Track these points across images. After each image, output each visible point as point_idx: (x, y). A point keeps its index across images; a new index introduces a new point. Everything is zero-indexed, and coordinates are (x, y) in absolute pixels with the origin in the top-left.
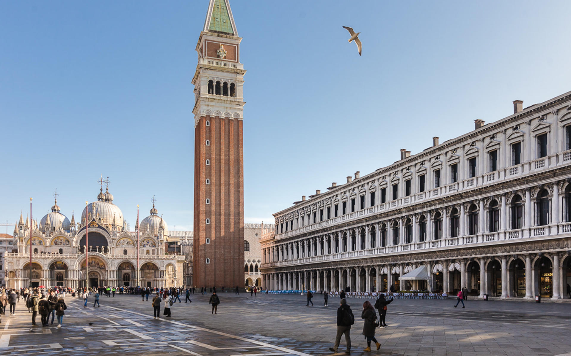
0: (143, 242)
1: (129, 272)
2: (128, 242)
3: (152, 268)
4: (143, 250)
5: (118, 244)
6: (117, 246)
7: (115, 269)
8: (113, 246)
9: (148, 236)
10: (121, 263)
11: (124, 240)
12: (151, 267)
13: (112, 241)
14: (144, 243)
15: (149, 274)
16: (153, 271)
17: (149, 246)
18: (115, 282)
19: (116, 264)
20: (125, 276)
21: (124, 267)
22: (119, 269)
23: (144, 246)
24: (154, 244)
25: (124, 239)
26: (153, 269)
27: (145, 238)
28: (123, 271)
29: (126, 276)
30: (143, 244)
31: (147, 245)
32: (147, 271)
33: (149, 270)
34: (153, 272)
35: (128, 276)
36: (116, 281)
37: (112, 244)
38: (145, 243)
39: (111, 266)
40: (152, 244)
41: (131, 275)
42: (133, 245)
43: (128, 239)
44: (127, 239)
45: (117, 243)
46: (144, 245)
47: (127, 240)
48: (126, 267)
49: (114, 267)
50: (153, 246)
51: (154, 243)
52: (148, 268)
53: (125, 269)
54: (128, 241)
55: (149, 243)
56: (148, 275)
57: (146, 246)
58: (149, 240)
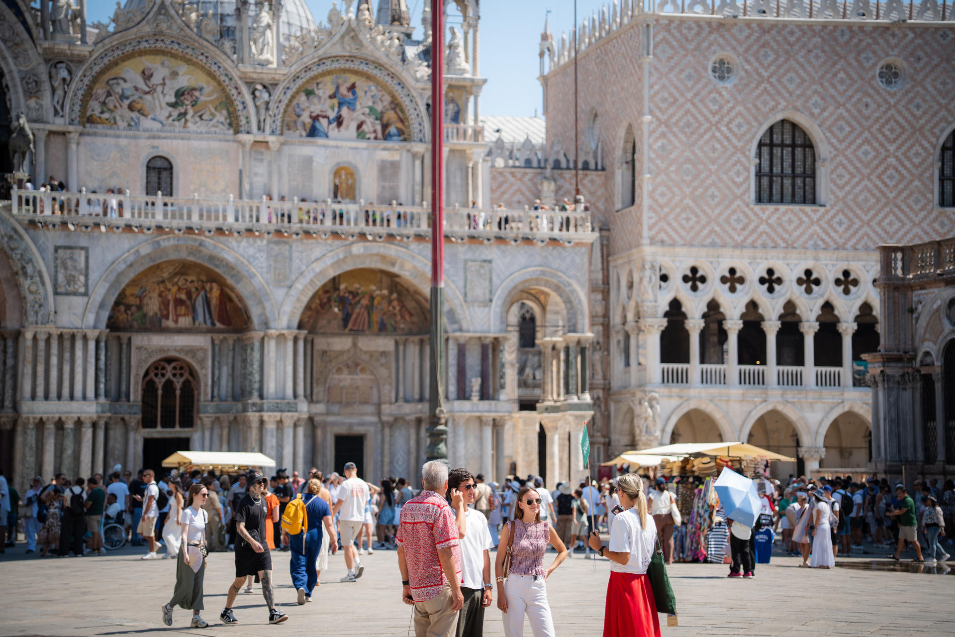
0: (303, 98)
1: (192, 351)
2: (180, 94)
3: (376, 317)
4: (309, 160)
5: (95, 107)
6: (90, 120)
7: (91, 318)
8: (59, 124)
9: (348, 48)
10: (141, 269)
11: (147, 76)
12: (370, 308)
13: (43, 71)
14: (316, 109)
15: (354, 366)
16: (385, 343)
17: (350, 129)
18: (88, 433)
19: (93, 276)
20: (160, 383)
21: (153, 306)
22: (113, 325)
23: (313, 132)
24: (391, 115)
25: (147, 62)
26: (383, 329)
27: (321, 61)
28: (139, 340)
29: (169, 385)
30: (306, 118)
31: (339, 121)
32: (342, 344)
33: (356, 332)
34: (384, 354)
35: (178, 384)
36: (94, 425)
37: (47, 101)
38: (322, 105)
39: (56, 293)
40: (380, 117)
41: (205, 375)
42: (221, 116)
43: (183, 68)
44: (173, 62)
45: (88, 94)
46: (315, 118)
47: (174, 74)
48: (165, 304)
49: (79, 301)
50: (386, 137)
51: (396, 105)
52: (346, 320)
53: (155, 326)
54: (183, 81)
55: (351, 106)
56: (346, 379)
57: (333, 131)
58: (352, 79)
